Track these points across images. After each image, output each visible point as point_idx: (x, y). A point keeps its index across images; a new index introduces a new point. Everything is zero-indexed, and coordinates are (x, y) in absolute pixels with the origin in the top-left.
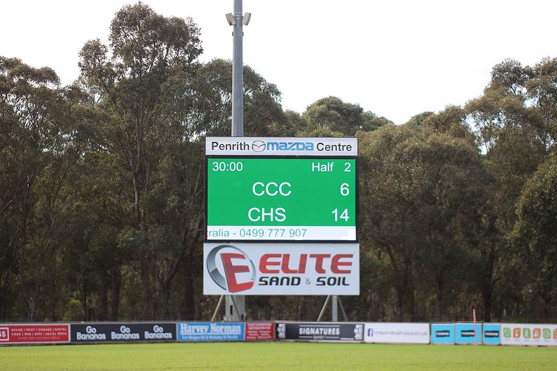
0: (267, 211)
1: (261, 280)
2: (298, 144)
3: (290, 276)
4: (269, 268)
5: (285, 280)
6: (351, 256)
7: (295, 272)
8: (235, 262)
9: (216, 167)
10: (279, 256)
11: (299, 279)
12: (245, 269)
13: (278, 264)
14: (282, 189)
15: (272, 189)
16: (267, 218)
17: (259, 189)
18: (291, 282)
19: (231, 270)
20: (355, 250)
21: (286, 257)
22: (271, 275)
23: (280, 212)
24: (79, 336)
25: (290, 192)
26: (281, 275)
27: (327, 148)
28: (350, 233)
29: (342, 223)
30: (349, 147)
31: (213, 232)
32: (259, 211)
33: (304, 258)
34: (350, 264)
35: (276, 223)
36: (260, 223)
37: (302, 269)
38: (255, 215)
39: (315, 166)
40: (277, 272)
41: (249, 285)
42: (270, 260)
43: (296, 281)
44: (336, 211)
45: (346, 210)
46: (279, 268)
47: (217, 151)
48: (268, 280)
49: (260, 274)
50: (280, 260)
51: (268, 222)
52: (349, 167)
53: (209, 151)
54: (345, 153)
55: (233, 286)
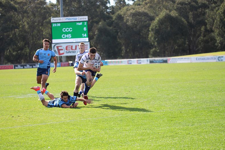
0: (67, 35)
1: (66, 52)
2: (73, 18)
3: (73, 51)
4: (68, 49)
5: (72, 52)
6: (87, 45)
7: (74, 50)
8: (60, 48)
9: (54, 25)
10: (70, 46)
11: (75, 52)
12: (62, 50)
13: (70, 48)
14: (70, 30)
15: (68, 30)
16: (67, 37)
17: (64, 30)
18: (73, 52)
19: (59, 50)
20: (88, 44)
21: (72, 46)
22: (68, 51)
23: (70, 35)
24: (16, 67)
25: (72, 30)
26: (71, 51)
27: (80, 19)
28: (87, 39)
29: (85, 37)
30: (86, 18)
31: (54, 41)
32: (64, 35)
33: (76, 46)
34: (87, 47)
35: (69, 38)
36: (65, 38)
37: (76, 49)
38: (64, 36)
39: (78, 24)
40: (70, 50)
41: (63, 54)
42: (68, 47)
43: (74, 52)
44: (83, 34)
45: (86, 34)
46: (70, 49)
47: (54, 21)
48: (68, 52)
49: (66, 51)
50: (70, 47)
51: (67, 38)
52: (86, 23)
53: (52, 21)
54: (85, 20)
55: (60, 54)
